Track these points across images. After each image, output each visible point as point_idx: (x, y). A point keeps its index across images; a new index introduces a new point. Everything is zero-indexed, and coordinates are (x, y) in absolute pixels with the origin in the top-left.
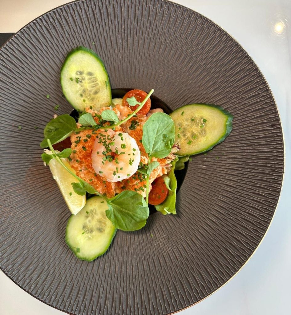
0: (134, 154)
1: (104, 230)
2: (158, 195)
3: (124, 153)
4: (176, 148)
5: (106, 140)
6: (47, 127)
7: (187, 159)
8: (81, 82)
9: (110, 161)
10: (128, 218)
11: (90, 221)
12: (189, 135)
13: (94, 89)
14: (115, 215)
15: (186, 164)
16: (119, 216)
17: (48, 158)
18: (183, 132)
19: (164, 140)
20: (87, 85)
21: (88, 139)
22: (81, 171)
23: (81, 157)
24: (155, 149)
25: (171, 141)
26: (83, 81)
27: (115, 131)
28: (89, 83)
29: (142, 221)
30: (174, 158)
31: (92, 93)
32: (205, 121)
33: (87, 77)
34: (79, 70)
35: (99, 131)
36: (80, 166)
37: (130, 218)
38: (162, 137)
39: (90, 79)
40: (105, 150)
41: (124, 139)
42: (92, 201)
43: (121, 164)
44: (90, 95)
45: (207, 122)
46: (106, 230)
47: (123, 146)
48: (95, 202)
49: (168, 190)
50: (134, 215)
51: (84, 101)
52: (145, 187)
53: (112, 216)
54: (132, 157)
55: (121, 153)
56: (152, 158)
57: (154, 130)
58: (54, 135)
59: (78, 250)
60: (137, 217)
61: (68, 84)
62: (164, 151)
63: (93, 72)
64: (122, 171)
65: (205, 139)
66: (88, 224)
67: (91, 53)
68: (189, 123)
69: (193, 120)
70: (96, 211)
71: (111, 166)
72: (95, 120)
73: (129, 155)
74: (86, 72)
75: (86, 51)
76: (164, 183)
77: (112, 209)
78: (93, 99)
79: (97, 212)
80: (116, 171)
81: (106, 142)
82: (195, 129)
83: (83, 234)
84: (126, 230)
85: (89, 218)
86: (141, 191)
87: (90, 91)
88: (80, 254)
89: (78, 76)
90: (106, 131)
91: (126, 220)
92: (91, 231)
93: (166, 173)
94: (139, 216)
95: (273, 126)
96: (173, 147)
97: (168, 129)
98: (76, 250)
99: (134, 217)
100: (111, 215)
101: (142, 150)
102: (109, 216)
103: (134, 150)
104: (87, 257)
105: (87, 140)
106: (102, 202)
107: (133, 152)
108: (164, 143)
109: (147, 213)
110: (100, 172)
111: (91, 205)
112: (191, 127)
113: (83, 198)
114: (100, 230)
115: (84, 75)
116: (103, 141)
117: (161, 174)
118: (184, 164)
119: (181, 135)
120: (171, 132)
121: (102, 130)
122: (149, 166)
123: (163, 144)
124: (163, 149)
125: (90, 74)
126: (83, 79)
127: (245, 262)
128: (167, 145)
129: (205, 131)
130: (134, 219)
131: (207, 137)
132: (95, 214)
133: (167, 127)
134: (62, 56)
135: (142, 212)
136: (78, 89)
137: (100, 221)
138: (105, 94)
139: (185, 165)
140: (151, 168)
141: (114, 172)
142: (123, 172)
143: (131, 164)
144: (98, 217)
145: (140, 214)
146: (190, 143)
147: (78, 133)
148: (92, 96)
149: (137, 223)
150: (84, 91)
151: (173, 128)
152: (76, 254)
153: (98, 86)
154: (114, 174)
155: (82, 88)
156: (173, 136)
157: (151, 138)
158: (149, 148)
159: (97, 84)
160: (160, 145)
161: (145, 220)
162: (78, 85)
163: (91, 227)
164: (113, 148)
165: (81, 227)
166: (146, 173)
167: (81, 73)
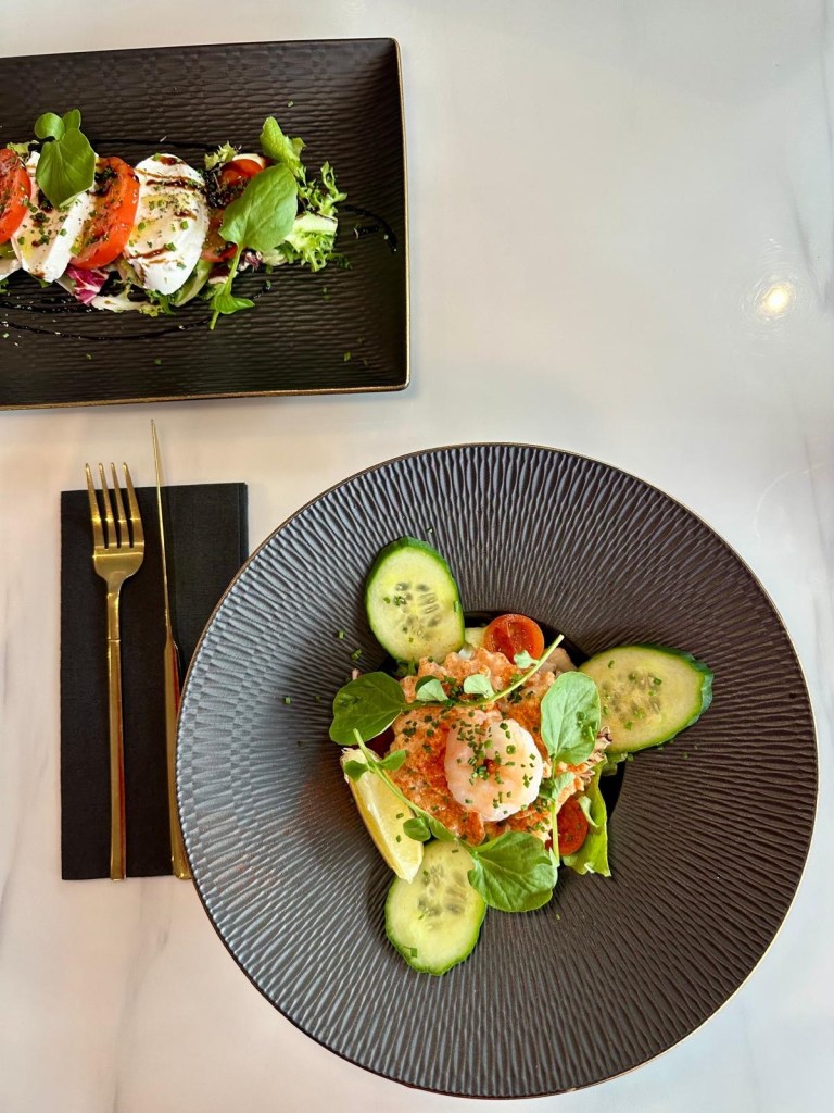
0: (532, 766)
1: (463, 910)
2: (567, 834)
3: (513, 764)
4: (604, 739)
5: (474, 734)
6: (338, 695)
7: (623, 757)
8: (405, 603)
9: (484, 779)
10: (514, 887)
11: (432, 891)
12: (625, 708)
13: (430, 617)
14: (486, 881)
15: (622, 766)
16: (496, 883)
17: (357, 769)
18: (614, 703)
19: (579, 725)
20: (416, 608)
21: (434, 729)
22: (414, 788)
23: (421, 764)
24: (562, 745)
25: (593, 724)
26: (408, 602)
27: (485, 711)
28: (421, 605)
29: (543, 893)
30: (599, 760)
31: (425, 624)
32: (658, 682)
33: (416, 595)
34: (403, 581)
35: (454, 711)
36: (412, 779)
37: (518, 886)
38: (574, 719)
39: (423, 597)
40: (473, 755)
41: (511, 735)
42: (433, 847)
43: (507, 786)
44: (421, 628)
45: (662, 685)
46: (466, 909)
47: (511, 750)
48: (440, 851)
49: (589, 825)
50: (527, 882)
51: (411, 640)
52: (547, 822)
53: (482, 883)
54: (529, 771)
55: (507, 764)
56: (558, 762)
57: (559, 705)
58: (354, 711)
59: (414, 952)
60: (534, 885)
61: (381, 609)
62: (581, 749)
63: (428, 584)
64: (511, 798)
65: (660, 720)
66: (430, 897)
67: (426, 550)
68: (625, 682)
69: (631, 678)
70: (442, 869)
71: (487, 788)
72: (445, 688)
73: (523, 766)
74: (414, 585)
75: (417, 547)
76: (580, 809)
77: (481, 869)
78: (427, 637)
79: (445, 872)
80: (497, 798)
81: (472, 738)
82: (638, 697)
83: (421, 918)
84: (509, 909)
85: (431, 885)
86: (539, 831)
87: (422, 621)
88: (417, 961)
89: (400, 594)
90: (471, 715)
91: (510, 891)
92: (436, 912)
93: (583, 789)
94: (537, 882)
95: (792, 696)
96: (599, 737)
97: (586, 700)
98: (409, 952)
99: (528, 885)
100: (478, 881)
101: (543, 751)
102: (474, 882)
103: (533, 757)
104: (433, 967)
105: (433, 732)
106: (454, 852)
107: (531, 761)
108: (580, 730)
109: (552, 876)
110: (467, 801)
111: (432, 857)
112: (630, 693)
113: (419, 845)
114: (455, 909)
115: (411, 591)
116: (468, 736)
117: (573, 791)
118: (616, 767)
119: (610, 711)
120: (593, 706)
121: (459, 709)
122: (556, 782)
123: (578, 733)
124: (579, 742)
125: (422, 588)
126: (409, 597)
127: (751, 970)
128: (585, 735)
129: (659, 703)
130: (528, 890)
131: (664, 716)
132: (442, 876)
133: (584, 696)
134: (368, 556)
135: (544, 875)
136: (398, 617)
137: (451, 891)
138: (452, 624)
139: (619, 768)
140: (560, 786)
141: (495, 801)
142: (512, 802)
143: (526, 784)
144: (447, 881)
145: (539, 880)
146: (629, 726)
147: (407, 713)
148: (427, 630)
149: (531, 897)
150: (410, 621)
151: (595, 698)
152: (409, 959)
153: (438, 611)
154: (496, 806)
155: (407, 615)
156: (597, 716)
157: (554, 724)
158: (552, 745)
159: (436, 607)
160: (573, 736)
161: (549, 890)
162: (400, 610)
163: (436, 903)
164: (489, 753)
165: (416, 904)
166: (550, 795)
167: (405, 587)
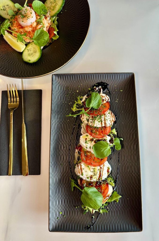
28: (9, 9)
125: (8, 5)
126: (6, 8)
159: (12, 8)
167: (4, 6)
